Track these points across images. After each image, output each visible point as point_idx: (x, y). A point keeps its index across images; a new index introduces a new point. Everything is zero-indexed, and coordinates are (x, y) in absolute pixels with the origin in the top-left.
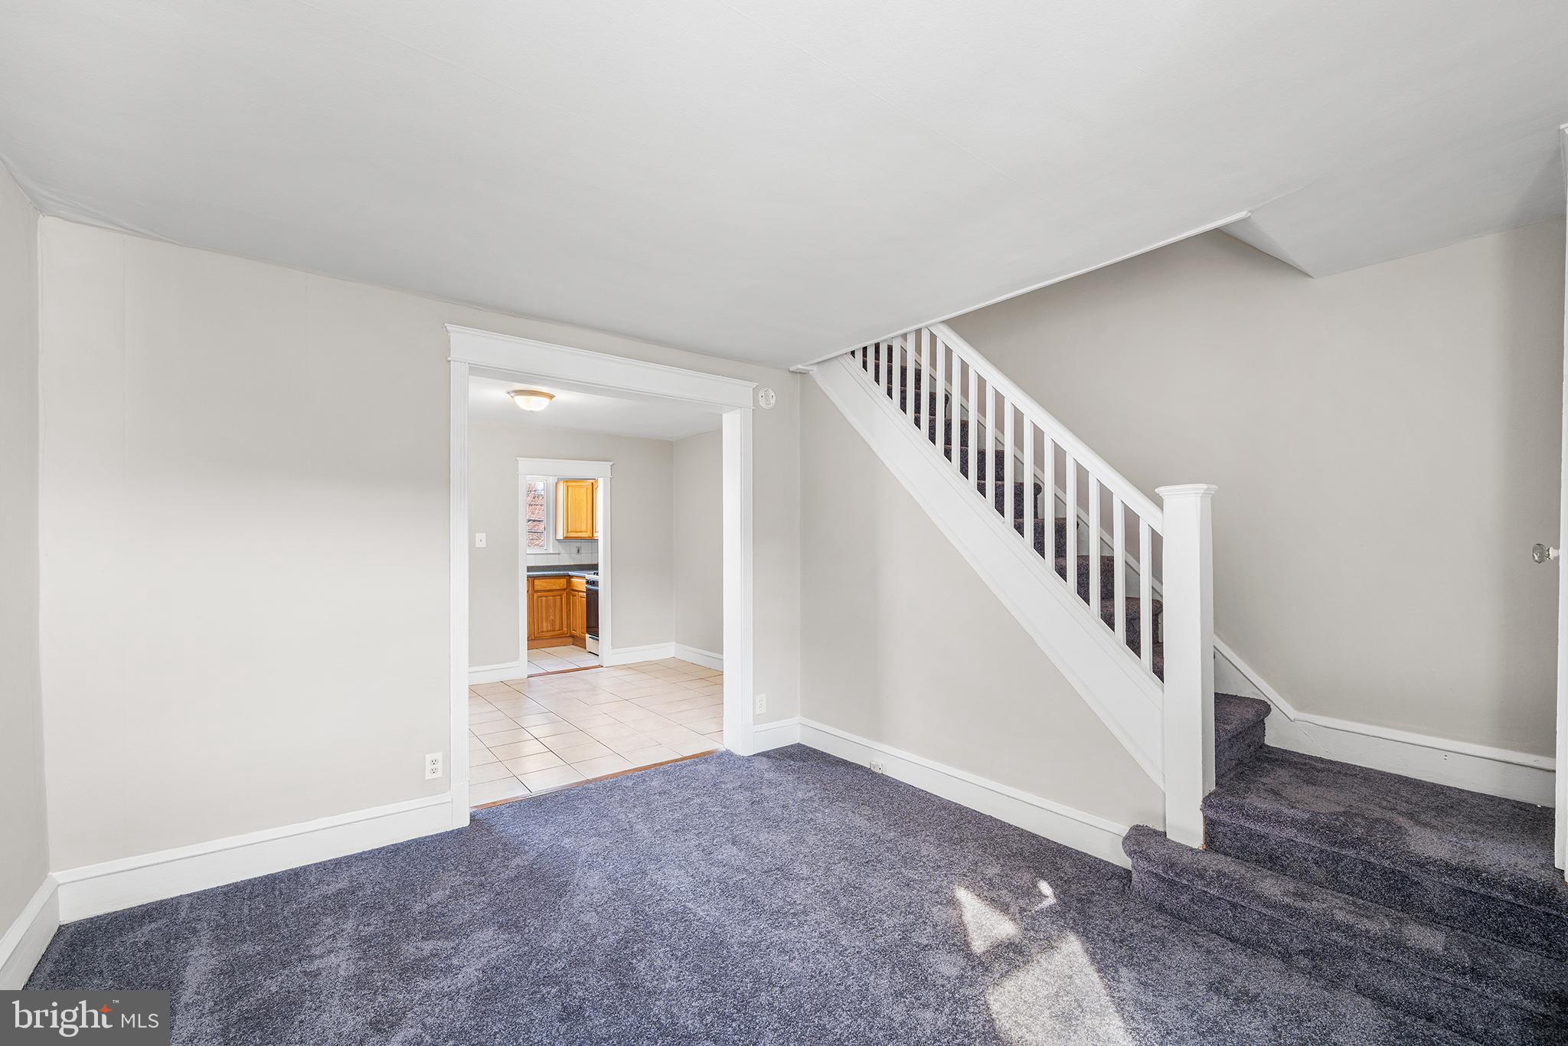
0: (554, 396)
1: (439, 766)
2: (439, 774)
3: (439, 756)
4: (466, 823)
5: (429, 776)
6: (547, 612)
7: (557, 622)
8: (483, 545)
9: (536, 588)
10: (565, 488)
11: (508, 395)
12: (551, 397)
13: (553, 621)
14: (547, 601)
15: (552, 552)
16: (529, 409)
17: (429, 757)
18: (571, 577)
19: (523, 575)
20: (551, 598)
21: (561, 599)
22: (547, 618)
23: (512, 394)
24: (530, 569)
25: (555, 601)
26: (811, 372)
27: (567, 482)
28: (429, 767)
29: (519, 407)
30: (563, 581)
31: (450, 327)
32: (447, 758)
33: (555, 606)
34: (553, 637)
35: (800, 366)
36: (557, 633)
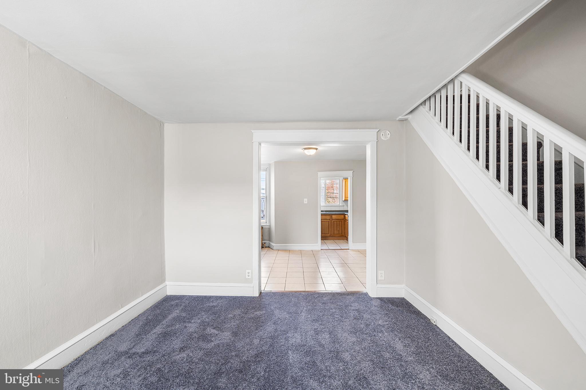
0: (318, 149)
1: (250, 274)
2: (250, 277)
3: (250, 271)
4: (257, 295)
5: (247, 277)
6: (337, 227)
7: (340, 231)
8: (306, 203)
9: (333, 218)
10: (345, 181)
11: (302, 150)
12: (317, 149)
13: (339, 231)
14: (337, 223)
15: (341, 205)
16: (309, 154)
17: (247, 271)
18: (345, 215)
19: (319, 213)
20: (338, 222)
21: (342, 223)
22: (337, 229)
23: (303, 150)
24: (322, 211)
25: (339, 223)
26: (409, 119)
27: (345, 179)
28: (247, 274)
29: (305, 153)
30: (343, 216)
31: (253, 131)
32: (252, 273)
33: (339, 225)
34: (339, 236)
35: (400, 117)
36: (340, 235)
